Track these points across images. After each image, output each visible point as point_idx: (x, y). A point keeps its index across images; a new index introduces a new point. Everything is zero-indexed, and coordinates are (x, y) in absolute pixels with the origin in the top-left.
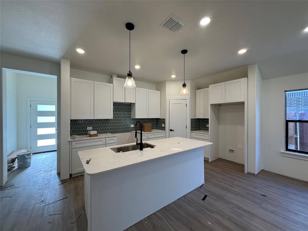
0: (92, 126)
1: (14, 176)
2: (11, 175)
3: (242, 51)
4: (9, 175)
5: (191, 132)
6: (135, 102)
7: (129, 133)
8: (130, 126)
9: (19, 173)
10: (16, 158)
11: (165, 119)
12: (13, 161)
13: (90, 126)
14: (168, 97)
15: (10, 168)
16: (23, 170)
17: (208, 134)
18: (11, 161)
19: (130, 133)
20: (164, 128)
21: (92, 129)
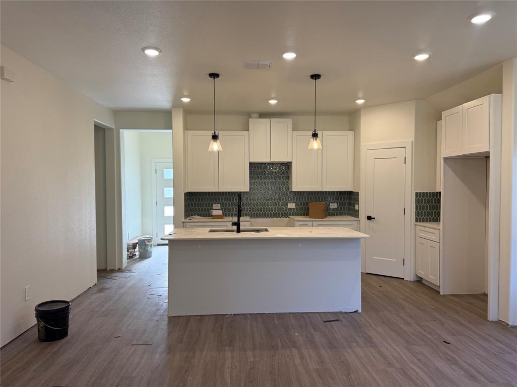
0: (220, 204)
1: (134, 263)
2: (131, 262)
3: (421, 57)
4: (128, 263)
5: (416, 223)
6: (291, 161)
7: (285, 219)
8: (287, 205)
9: (139, 261)
10: (137, 243)
11: (358, 193)
12: (134, 246)
13: (218, 203)
14: (364, 144)
15: (131, 255)
16: (143, 260)
17: (439, 228)
18: (132, 246)
19: (287, 219)
20: (355, 214)
21: (220, 208)
